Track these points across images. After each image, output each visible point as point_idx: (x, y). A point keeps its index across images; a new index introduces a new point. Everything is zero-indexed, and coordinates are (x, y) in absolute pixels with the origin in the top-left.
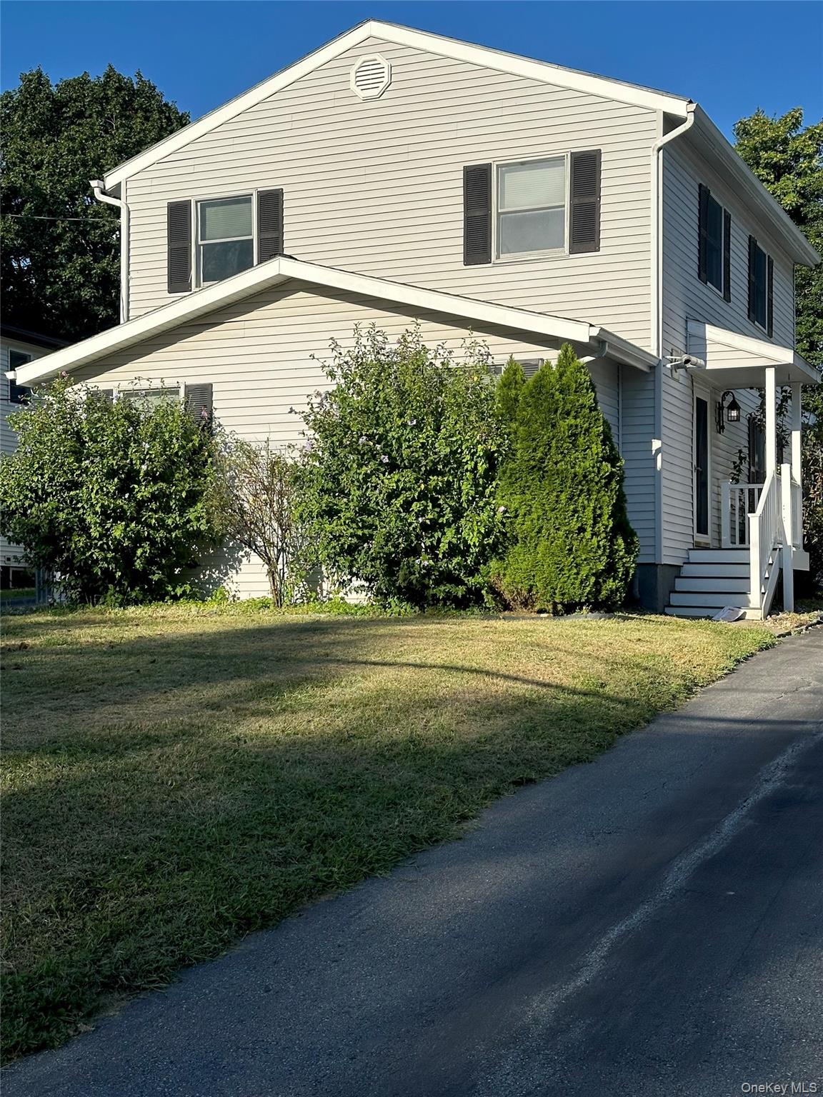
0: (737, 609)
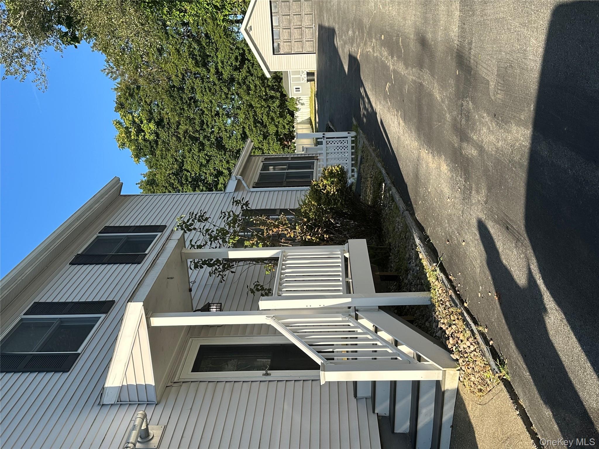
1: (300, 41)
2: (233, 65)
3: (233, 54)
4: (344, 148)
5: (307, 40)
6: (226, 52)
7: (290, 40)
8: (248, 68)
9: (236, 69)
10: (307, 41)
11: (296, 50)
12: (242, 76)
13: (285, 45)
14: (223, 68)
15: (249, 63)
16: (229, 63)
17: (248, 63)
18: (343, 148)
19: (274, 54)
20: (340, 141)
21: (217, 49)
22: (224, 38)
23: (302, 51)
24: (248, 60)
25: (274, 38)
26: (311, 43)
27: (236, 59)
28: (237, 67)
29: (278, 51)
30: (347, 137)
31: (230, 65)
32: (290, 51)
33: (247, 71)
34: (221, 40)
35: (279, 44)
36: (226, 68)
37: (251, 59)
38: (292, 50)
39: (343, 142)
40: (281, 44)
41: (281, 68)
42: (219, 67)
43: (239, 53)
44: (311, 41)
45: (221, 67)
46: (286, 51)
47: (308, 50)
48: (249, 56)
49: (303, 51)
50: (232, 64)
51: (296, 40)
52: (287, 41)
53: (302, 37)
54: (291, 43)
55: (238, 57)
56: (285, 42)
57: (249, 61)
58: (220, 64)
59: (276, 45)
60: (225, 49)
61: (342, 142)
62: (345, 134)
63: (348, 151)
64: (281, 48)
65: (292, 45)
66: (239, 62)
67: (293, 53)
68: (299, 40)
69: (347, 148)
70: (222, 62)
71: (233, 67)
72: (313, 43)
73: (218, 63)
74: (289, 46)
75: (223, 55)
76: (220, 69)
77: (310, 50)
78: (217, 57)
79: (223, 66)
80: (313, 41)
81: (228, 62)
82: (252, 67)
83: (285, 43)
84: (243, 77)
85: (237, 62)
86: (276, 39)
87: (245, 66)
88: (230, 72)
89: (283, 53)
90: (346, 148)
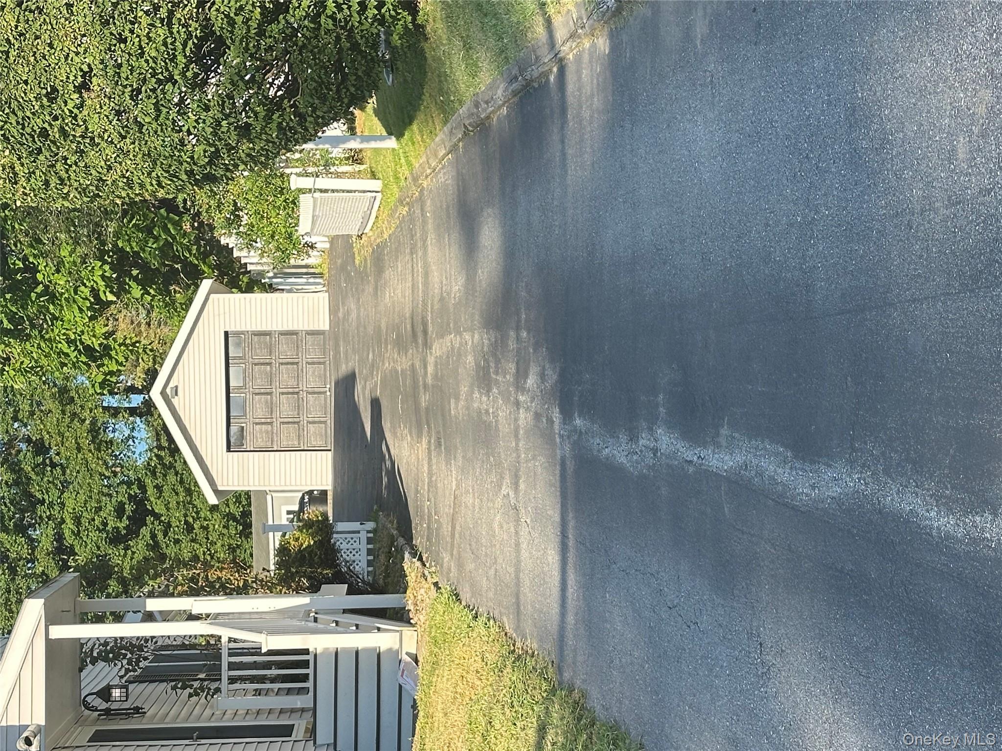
0: (402, 665)
1: (294, 423)
2: (109, 528)
3: (110, 496)
4: (354, 552)
5: (310, 419)
6: (90, 491)
7: (269, 420)
8: (153, 536)
9: (116, 539)
10: (310, 423)
11: (285, 443)
12: (132, 559)
13: (258, 429)
14: (77, 534)
15: (157, 523)
16: (96, 522)
17: (153, 523)
18: (351, 552)
19: (229, 449)
20: (346, 539)
21: (66, 484)
22: (90, 451)
23: (299, 444)
24: (153, 513)
25: (232, 414)
26: (322, 428)
27: (120, 511)
28: (118, 532)
29: (239, 444)
30: (358, 532)
31: (101, 527)
32: (269, 444)
33: (148, 545)
34: (80, 456)
35: (243, 427)
36: (88, 535)
37: (163, 511)
38: (275, 443)
39: (352, 542)
40: (248, 428)
41: (246, 483)
42: (67, 533)
43: (129, 494)
44: (321, 422)
45: (73, 532)
46: (260, 443)
47: (314, 443)
48: (159, 502)
49: (302, 444)
50: (105, 524)
51: (286, 420)
52: (263, 420)
53: (298, 414)
54: (272, 426)
55: (126, 506)
56: (257, 424)
57: (157, 516)
58: (70, 524)
59: (234, 429)
60: (89, 484)
61: (349, 542)
62: (355, 526)
63: (360, 558)
64: (248, 438)
65: (275, 431)
66: (129, 518)
67: (275, 449)
68: (290, 420)
69: (359, 553)
70: (77, 520)
71: (107, 534)
72: (326, 428)
73: (63, 521)
74: (267, 432)
75: (82, 498)
76: (69, 539)
77: (319, 443)
78: (63, 504)
79: (79, 531)
80: (325, 423)
81: (93, 520)
82: (165, 534)
83: (258, 427)
84: (135, 562)
85: (120, 517)
86: (236, 417)
87: (144, 531)
88: (99, 548)
89: (252, 449)
90: (357, 552)
